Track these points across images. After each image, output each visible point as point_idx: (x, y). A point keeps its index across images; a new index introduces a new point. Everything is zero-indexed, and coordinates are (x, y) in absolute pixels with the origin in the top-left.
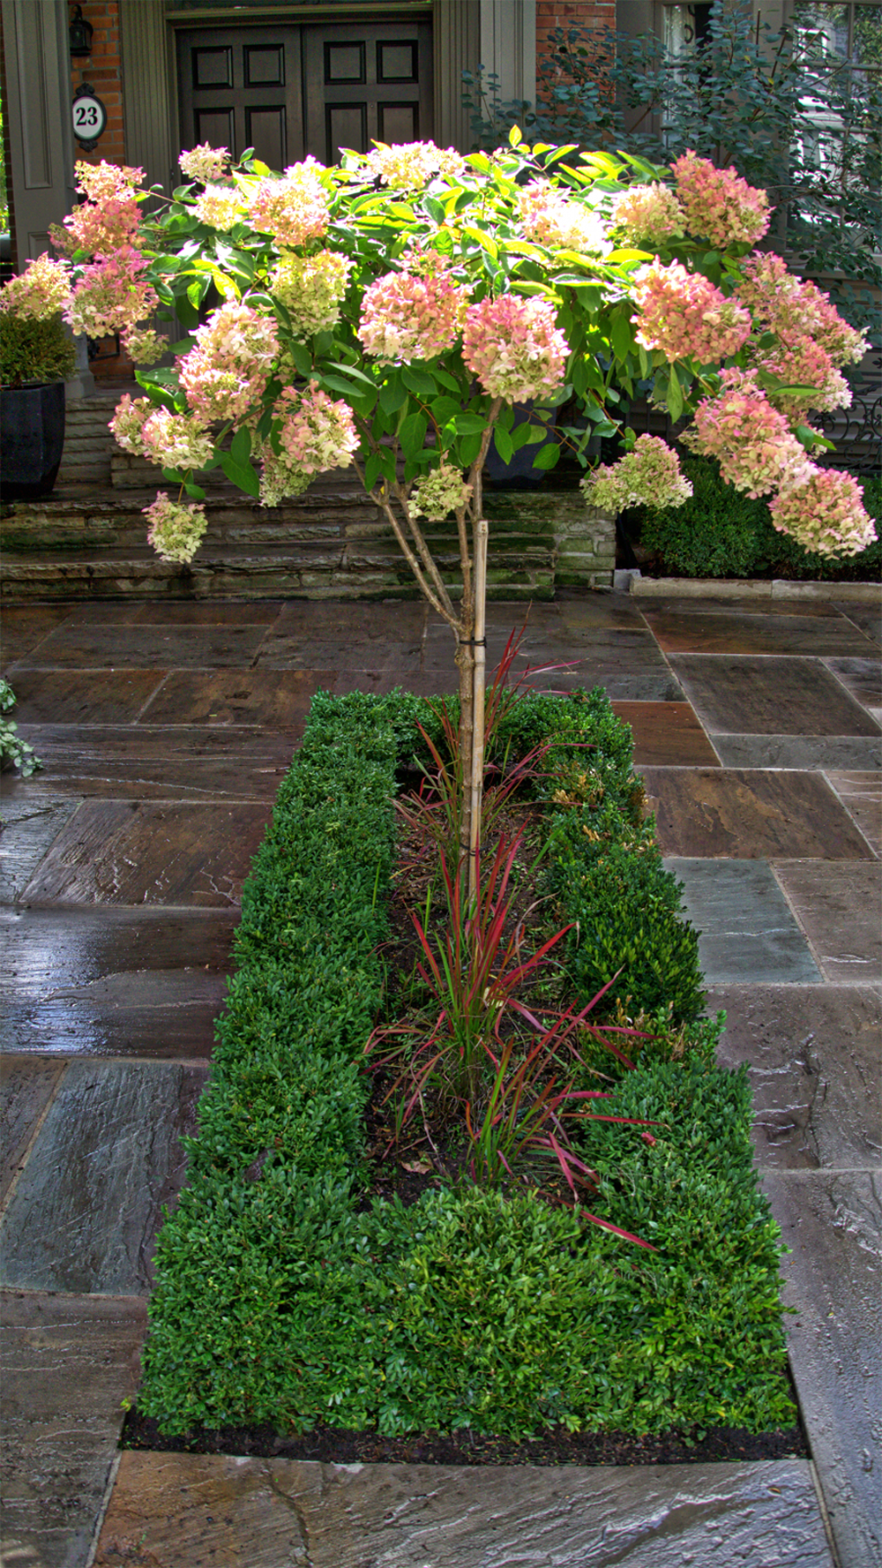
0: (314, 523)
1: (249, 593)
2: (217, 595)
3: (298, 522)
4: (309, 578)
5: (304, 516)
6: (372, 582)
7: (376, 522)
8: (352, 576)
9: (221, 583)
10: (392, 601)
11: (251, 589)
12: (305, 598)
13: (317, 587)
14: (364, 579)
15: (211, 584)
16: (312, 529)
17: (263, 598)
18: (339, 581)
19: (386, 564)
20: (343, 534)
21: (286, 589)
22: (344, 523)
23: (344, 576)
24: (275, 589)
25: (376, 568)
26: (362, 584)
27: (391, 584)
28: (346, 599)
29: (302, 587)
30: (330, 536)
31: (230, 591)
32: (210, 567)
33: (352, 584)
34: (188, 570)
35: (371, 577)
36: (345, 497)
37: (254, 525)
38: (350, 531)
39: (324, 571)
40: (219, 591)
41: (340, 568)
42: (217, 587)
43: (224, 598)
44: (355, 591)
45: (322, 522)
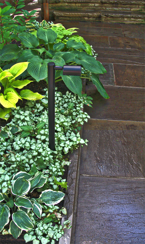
0: (125, 7)
1: (113, 22)
2: (106, 22)
3: (121, 7)
4: (126, 19)
5: (123, 6)
6: (139, 21)
7: (138, 8)
8: (135, 19)
9: (107, 19)
10: (143, 25)
11: (113, 21)
12: (124, 23)
13: (127, 21)
14: (137, 20)
15: (105, 19)
16: (124, 9)
17: (116, 23)
18: (132, 20)
19: (142, 17)
20: (130, 10)
21: (121, 21)
22: (131, 8)
23: (133, 19)
24: (118, 21)
25: (140, 18)
26: (137, 21)
27: (142, 22)
28: (133, 24)
29: (124, 21)
30: (128, 11)
31: (109, 21)
32: (105, 15)
33: (134, 21)
34: (101, 16)
35: (139, 20)
36: (132, 2)
37: (112, 7)
38: (132, 10)
39: (129, 18)
40: (106, 21)
41: (133, 17)
42: (106, 20)
43: (107, 22)
44: (135, 23)
45: (126, 7)
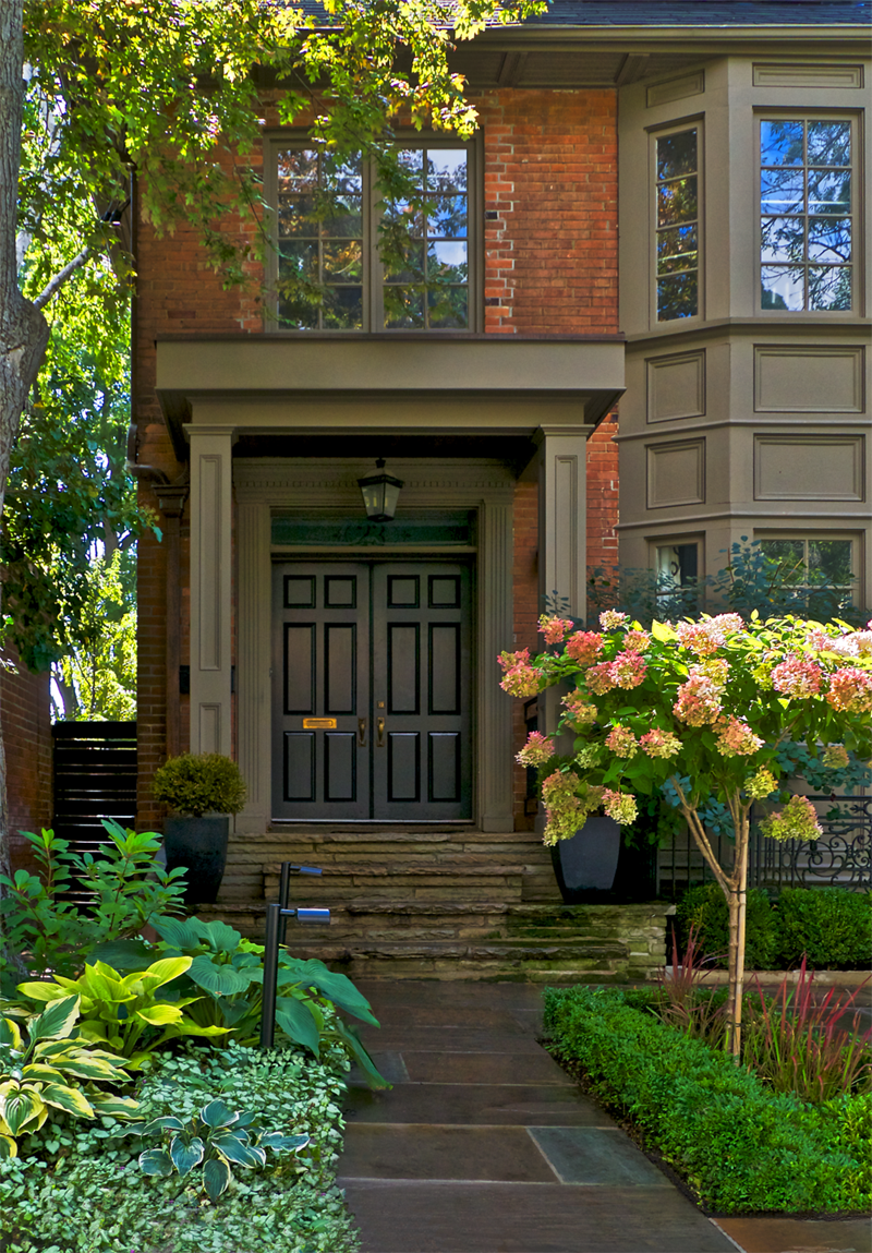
0: (435, 927)
1: (394, 975)
2: (369, 976)
3: (423, 926)
4: (440, 964)
5: (427, 921)
6: (490, 967)
7: (483, 927)
8: (475, 963)
9: (373, 967)
10: (505, 982)
11: (396, 972)
12: (437, 980)
13: (446, 972)
14: (483, 966)
15: (365, 967)
16: (433, 932)
17: (405, 979)
18: (464, 967)
19: (501, 953)
20: (457, 937)
21: (423, 972)
22: (457, 926)
23: (469, 963)
24: (414, 972)
25: (494, 957)
26: (482, 969)
27: (503, 970)
28: (468, 981)
29: (435, 971)
30: (447, 938)
31: (379, 973)
32: (365, 953)
33: (474, 969)
34: (349, 956)
35: (489, 964)
36: (461, 907)
37: (388, 927)
38: (462, 934)
39: (453, 958)
40: (371, 973)
41: (465, 956)
42: (369, 969)
43: (374, 978)
44: (477, 975)
45: (441, 926)
